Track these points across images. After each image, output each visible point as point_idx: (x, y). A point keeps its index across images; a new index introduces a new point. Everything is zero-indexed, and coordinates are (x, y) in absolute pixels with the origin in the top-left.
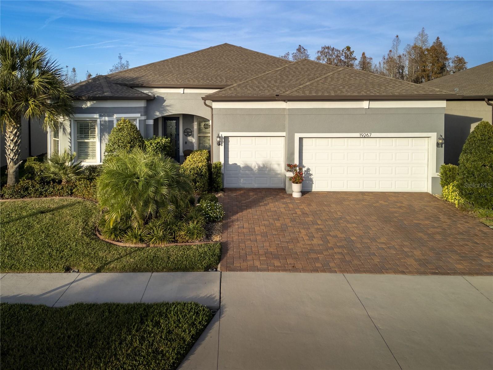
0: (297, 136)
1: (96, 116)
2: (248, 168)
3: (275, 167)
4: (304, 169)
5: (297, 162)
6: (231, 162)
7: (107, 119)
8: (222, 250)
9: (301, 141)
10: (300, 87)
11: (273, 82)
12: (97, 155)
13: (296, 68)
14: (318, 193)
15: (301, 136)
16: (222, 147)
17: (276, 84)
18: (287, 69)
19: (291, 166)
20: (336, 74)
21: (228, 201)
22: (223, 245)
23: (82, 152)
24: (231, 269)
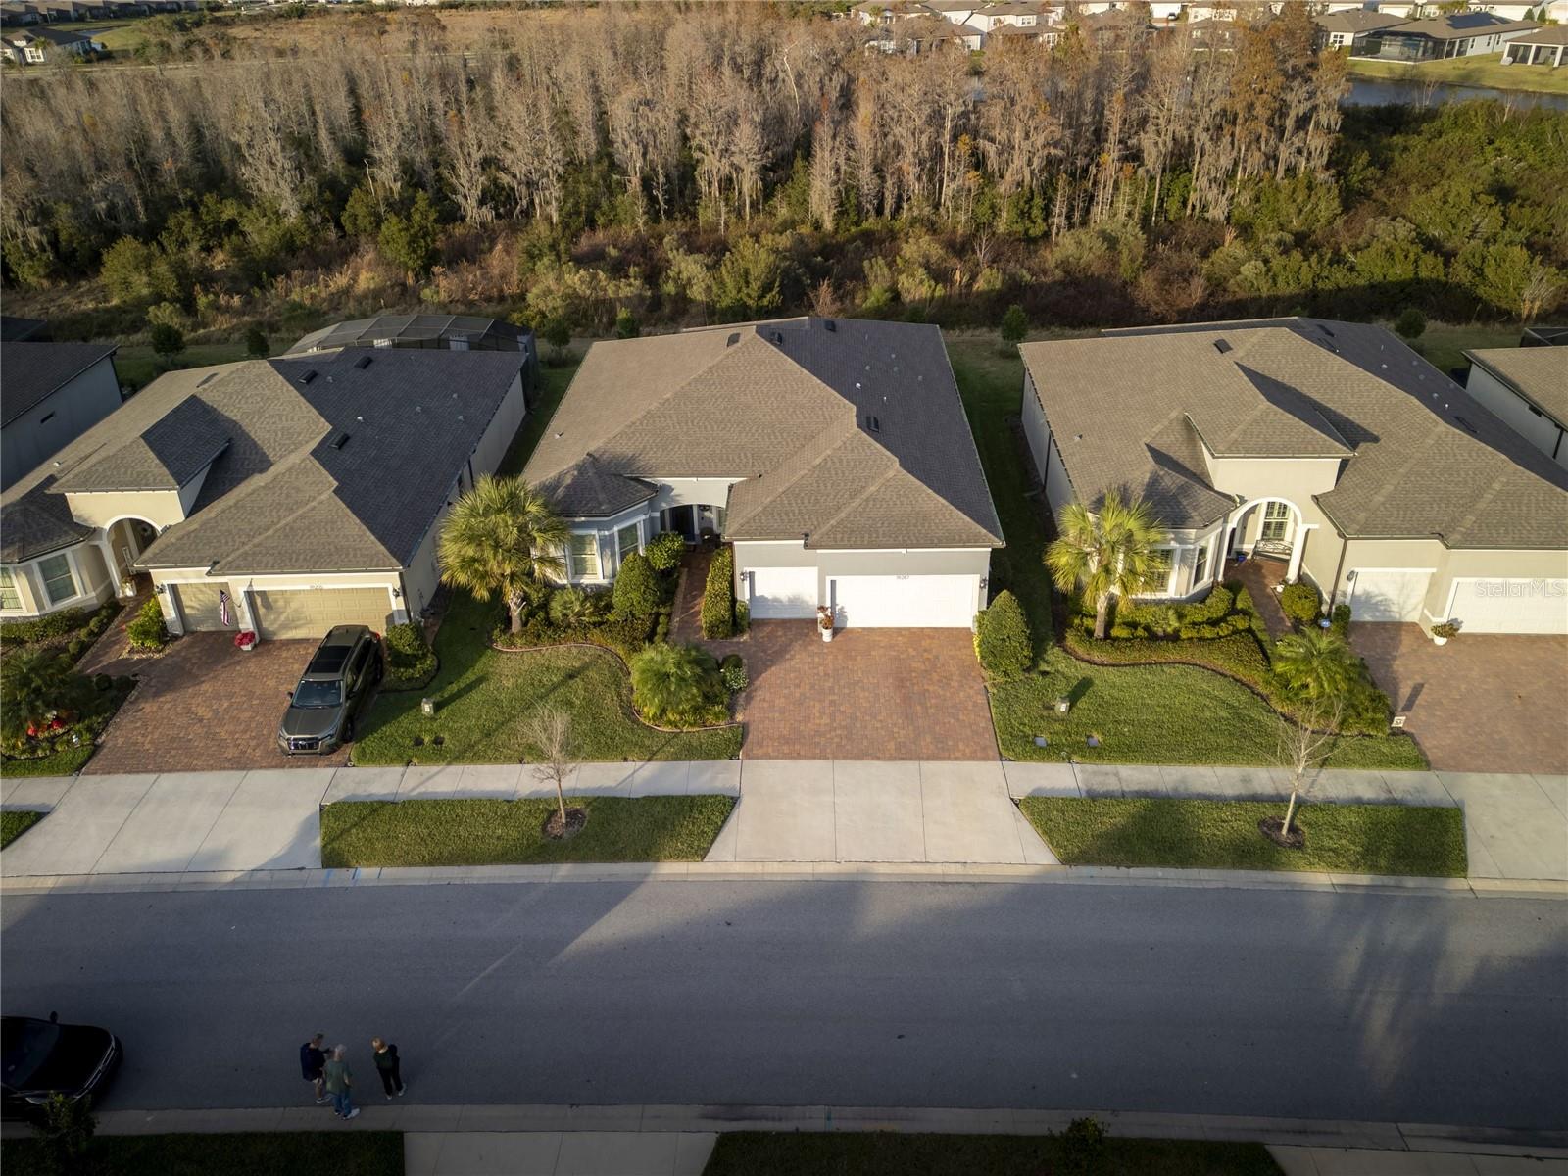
0: (829, 579)
1: (594, 532)
2: (776, 599)
3: (807, 598)
4: (837, 608)
5: (828, 604)
6: (757, 594)
7: (606, 533)
8: (744, 735)
9: (833, 583)
10: (833, 522)
11: (806, 501)
12: (598, 571)
13: (841, 461)
14: (852, 630)
15: (833, 578)
16: (747, 583)
17: (810, 507)
18: (830, 463)
19: (822, 608)
20: (883, 489)
21: (754, 649)
22: (745, 727)
23: (579, 567)
24: (748, 757)
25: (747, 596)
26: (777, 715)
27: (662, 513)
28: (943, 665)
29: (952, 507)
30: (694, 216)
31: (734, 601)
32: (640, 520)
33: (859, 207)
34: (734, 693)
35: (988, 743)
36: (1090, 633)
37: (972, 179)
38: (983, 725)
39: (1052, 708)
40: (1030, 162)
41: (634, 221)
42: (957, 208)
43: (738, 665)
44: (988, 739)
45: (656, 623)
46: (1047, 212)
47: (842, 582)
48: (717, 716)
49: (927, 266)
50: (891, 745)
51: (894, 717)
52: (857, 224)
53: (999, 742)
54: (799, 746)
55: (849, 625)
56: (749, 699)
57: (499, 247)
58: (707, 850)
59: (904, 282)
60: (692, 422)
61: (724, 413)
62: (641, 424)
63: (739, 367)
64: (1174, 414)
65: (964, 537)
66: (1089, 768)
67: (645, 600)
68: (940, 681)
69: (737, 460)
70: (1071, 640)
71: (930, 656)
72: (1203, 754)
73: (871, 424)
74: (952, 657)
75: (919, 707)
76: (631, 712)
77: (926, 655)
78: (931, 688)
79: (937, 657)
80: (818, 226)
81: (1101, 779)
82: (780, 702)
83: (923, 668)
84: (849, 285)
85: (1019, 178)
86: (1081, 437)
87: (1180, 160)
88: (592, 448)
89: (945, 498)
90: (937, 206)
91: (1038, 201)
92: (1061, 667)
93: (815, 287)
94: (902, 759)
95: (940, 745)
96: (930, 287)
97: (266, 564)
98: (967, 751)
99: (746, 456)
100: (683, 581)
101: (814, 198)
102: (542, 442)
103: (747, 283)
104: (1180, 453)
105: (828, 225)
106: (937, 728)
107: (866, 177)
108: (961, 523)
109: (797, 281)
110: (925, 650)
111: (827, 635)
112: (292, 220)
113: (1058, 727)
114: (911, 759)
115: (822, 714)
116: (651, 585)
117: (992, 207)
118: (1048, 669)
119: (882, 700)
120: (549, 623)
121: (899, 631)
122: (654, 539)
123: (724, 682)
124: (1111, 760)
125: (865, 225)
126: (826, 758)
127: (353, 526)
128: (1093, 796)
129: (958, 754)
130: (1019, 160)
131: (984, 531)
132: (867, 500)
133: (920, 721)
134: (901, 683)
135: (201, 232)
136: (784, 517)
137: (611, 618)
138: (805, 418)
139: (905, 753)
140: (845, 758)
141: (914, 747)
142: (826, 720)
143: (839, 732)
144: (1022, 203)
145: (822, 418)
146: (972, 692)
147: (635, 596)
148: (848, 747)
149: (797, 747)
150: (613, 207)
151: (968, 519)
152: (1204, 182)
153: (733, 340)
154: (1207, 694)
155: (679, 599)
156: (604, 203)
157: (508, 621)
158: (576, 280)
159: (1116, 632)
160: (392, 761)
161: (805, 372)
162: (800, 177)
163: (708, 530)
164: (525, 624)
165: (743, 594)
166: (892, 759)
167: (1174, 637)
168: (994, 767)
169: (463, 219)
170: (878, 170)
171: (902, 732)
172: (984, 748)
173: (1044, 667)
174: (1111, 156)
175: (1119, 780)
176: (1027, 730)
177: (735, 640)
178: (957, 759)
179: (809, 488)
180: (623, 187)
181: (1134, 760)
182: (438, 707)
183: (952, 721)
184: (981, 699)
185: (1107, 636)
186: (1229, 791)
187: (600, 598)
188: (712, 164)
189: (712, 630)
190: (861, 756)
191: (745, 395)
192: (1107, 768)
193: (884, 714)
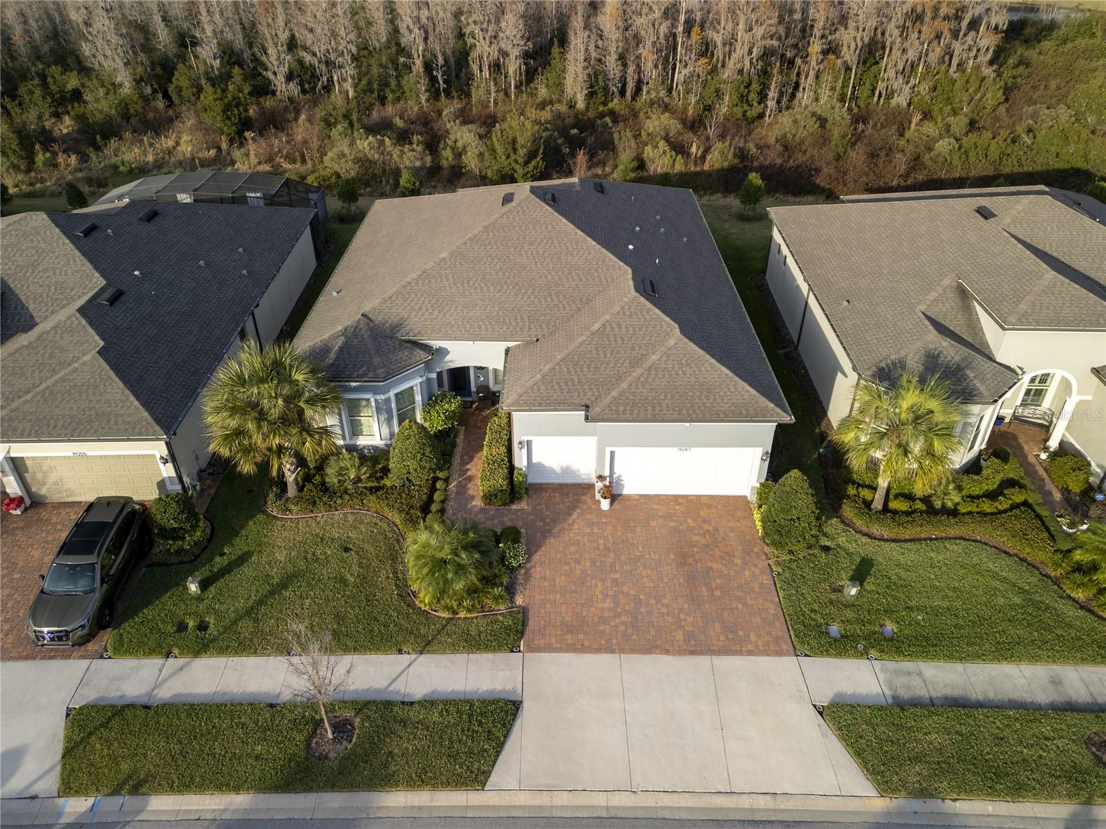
0: (608, 450)
1: (370, 396)
4: (615, 476)
5: (607, 473)
6: (535, 460)
7: (382, 396)
8: (524, 623)
9: (612, 453)
10: (614, 393)
11: (585, 369)
12: (374, 434)
13: (620, 327)
14: (629, 497)
15: (613, 449)
16: (525, 451)
17: (589, 375)
18: (608, 329)
19: (601, 478)
20: (665, 358)
21: (532, 517)
22: (524, 611)
23: (356, 430)
24: (532, 649)
25: (525, 463)
26: (558, 596)
27: (440, 374)
28: (723, 539)
29: (736, 378)
30: (468, 95)
31: (511, 468)
32: (416, 383)
33: (606, 89)
34: (513, 570)
35: (780, 634)
36: (868, 504)
37: (701, 66)
38: (772, 611)
39: (839, 590)
40: (750, 52)
41: (418, 99)
42: (688, 92)
43: (516, 540)
44: (779, 628)
45: (433, 489)
46: (763, 97)
47: (620, 452)
48: (497, 599)
49: (667, 139)
50: (680, 635)
51: (680, 600)
52: (604, 104)
53: (792, 632)
55: (626, 492)
56: (527, 576)
57: (303, 117)
58: (487, 774)
59: (648, 151)
60: (468, 284)
61: (500, 274)
62: (417, 284)
63: (514, 227)
64: (947, 282)
65: (751, 411)
66: (890, 665)
67: (423, 468)
68: (722, 558)
69: (514, 323)
70: (848, 510)
71: (710, 528)
72: (1005, 651)
73: (648, 288)
74: (732, 529)
75: (704, 589)
76: (407, 596)
77: (706, 526)
78: (715, 566)
79: (716, 529)
80: (572, 106)
81: (904, 679)
82: (560, 581)
83: (704, 542)
84: (601, 155)
85: (739, 66)
86: (848, 301)
87: (872, 52)
88: (367, 308)
89: (729, 368)
90: (670, 90)
91: (755, 86)
92: (842, 540)
93: (573, 155)
94: (692, 653)
95: (730, 636)
96: (671, 156)
97: (23, 430)
98: (760, 643)
99: (522, 319)
100: (460, 440)
101: (569, 81)
102: (321, 299)
103: (515, 150)
104: (956, 323)
105: (581, 105)
106: (726, 614)
107: (612, 63)
108: (747, 396)
109: (557, 149)
110: (704, 521)
111: (605, 504)
112: (126, 90)
113: (849, 614)
114: (702, 653)
115: (605, 595)
116: (427, 453)
117: (717, 91)
118: (828, 543)
119: (666, 580)
120: (325, 488)
121: (676, 498)
122: (431, 401)
123: (503, 558)
124: (913, 656)
125: (611, 105)
126: (612, 651)
127: (116, 389)
128: (902, 705)
129: (750, 647)
130: (740, 51)
131: (771, 405)
132: (649, 369)
133: (707, 606)
134: (683, 559)
135: (49, 100)
136: (564, 387)
137: (387, 482)
138: (581, 280)
139: (695, 646)
140: (632, 651)
141: (703, 637)
142: (609, 604)
143: (624, 618)
144: (742, 87)
145: (597, 279)
146: (757, 572)
147: (412, 464)
148: (635, 637)
149: (581, 636)
150: (399, 85)
152: (891, 73)
153: (508, 199)
154: (995, 576)
155: (456, 460)
156: (393, 83)
157: (283, 486)
158: (365, 144)
159: (894, 505)
160: (151, 652)
161: (580, 233)
162: (556, 62)
163: (484, 388)
164: (301, 489)
165: (520, 460)
166: (682, 652)
167: (954, 512)
168: (790, 662)
169: (274, 93)
170: (622, 58)
171: (690, 619)
172: (777, 640)
173: (825, 542)
174: (816, 47)
175: (924, 681)
176: (818, 617)
177: (514, 507)
178: (750, 653)
179: (589, 355)
180: (408, 68)
181: (934, 657)
182: (205, 585)
183: (740, 606)
184: (767, 580)
185: (886, 510)
186: (1043, 696)
187: (375, 460)
188: (483, 49)
189: (489, 498)
190: (648, 649)
191: (520, 255)
192: (908, 665)
193: (668, 597)
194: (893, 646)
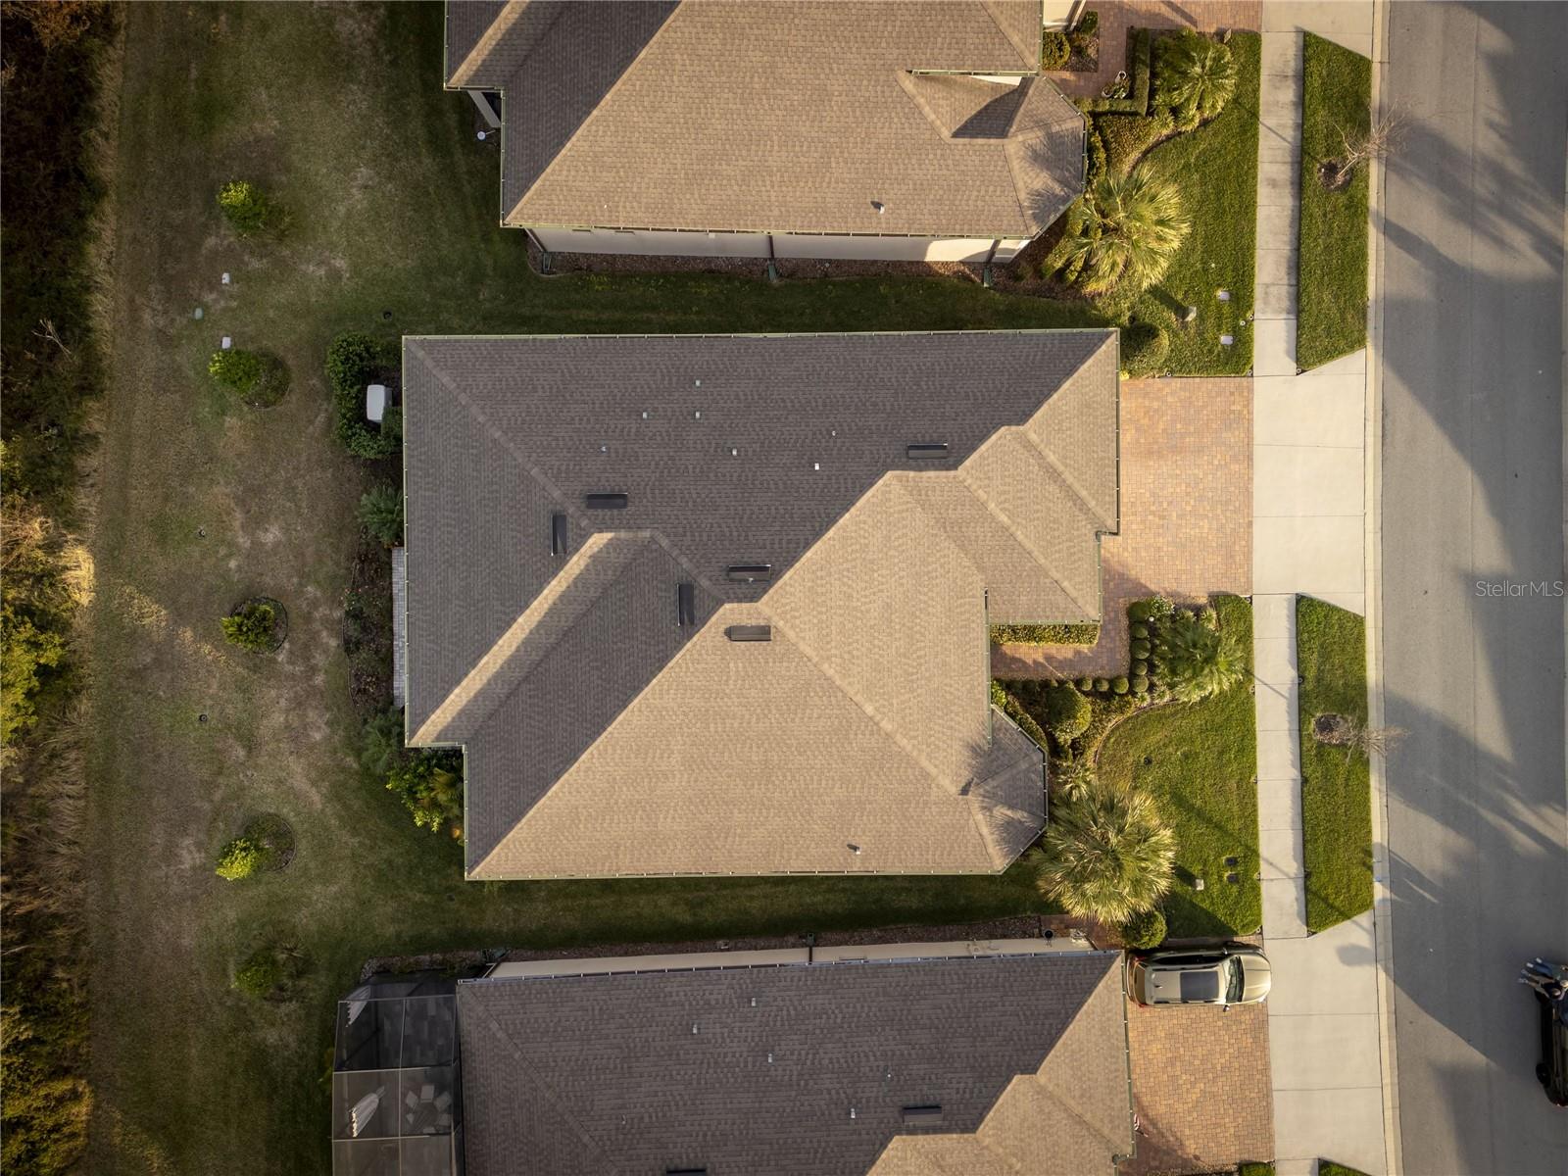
8: (1225, 595)
11: (1056, 533)
13: (1004, 492)
18: (1006, 505)
20: (1051, 446)
22: (1214, 595)
24: (1249, 588)
34: (1180, 607)
35: (1231, 385)
38: (1208, 387)
44: (1226, 384)
48: (1202, 619)
50: (1235, 467)
54: (1238, 544)
56: (1174, 594)
58: (1356, 616)
60: (912, 674)
61: (897, 636)
62: (915, 738)
63: (821, 621)
66: (1258, 305)
69: (967, 615)
78: (1161, 426)
81: (1273, 300)
82: (1180, 565)
88: (957, 791)
94: (1250, 459)
98: (1241, 403)
99: (961, 606)
106: (1211, 426)
108: (1093, 369)
113: (1209, 322)
114: (1251, 452)
115: (1196, 527)
119: (1176, 473)
123: (1167, 617)
126: (1250, 524)
128: (1297, 310)
129: (1245, 412)
133: (1204, 440)
134: (1154, 454)
136: (1076, 557)
138: (905, 535)
139: (1244, 456)
140: (1252, 508)
141: (1235, 449)
142: (1205, 524)
143: (1219, 512)
145: (904, 515)
148: (1237, 504)
149: (1237, 548)
151: (1090, 362)
166: (1249, 468)
168: (1259, 384)
171: (1218, 457)
172: (1239, 389)
175: (1274, 284)
176: (1213, 349)
178: (1251, 413)
179: (1040, 529)
181: (1249, 267)
183: (1204, 413)
184: (1178, 384)
186: (1288, 200)
190: (1248, 494)
191: (868, 611)
192: (1258, 291)
193: (1196, 471)
194: (1242, 299)
